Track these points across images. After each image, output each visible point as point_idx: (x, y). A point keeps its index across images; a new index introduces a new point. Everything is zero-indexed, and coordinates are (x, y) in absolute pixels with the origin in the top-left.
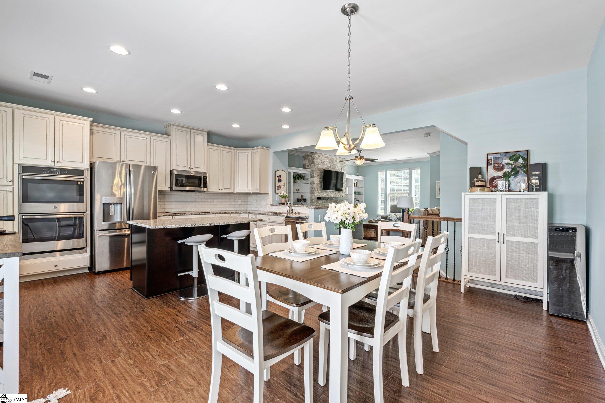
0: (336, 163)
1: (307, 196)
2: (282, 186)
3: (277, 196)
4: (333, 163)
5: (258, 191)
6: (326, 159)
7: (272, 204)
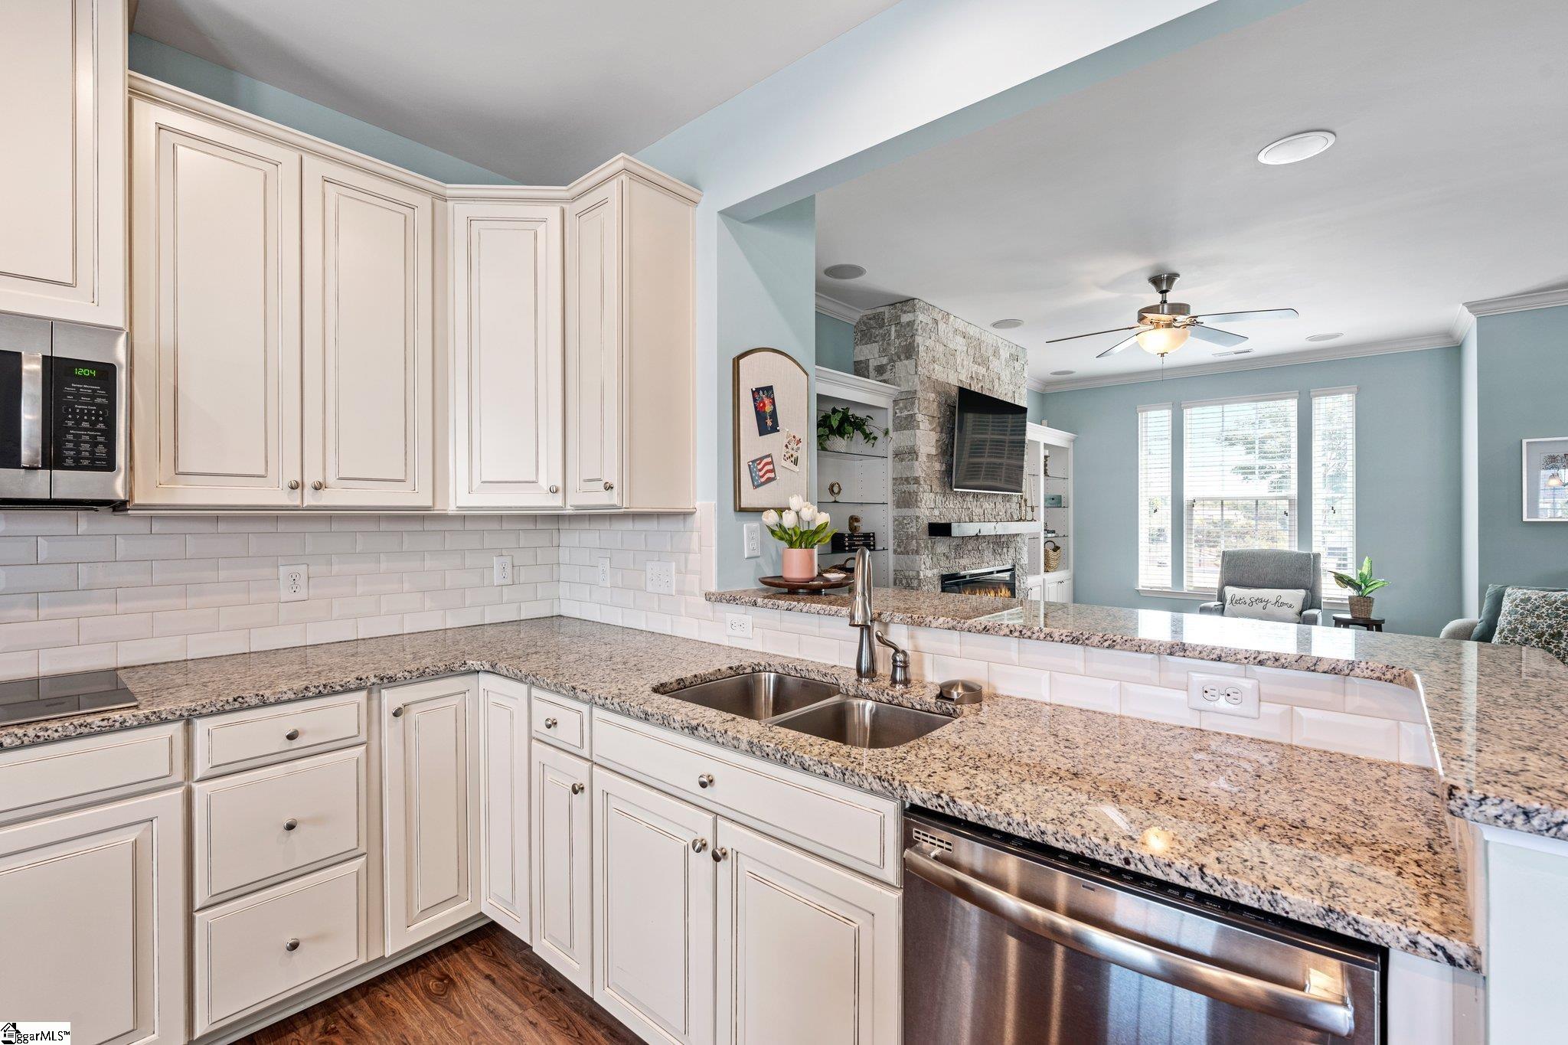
0: (995, 364)
1: (881, 521)
2: (780, 463)
3: (749, 527)
4: (984, 362)
5: (612, 499)
6: (960, 339)
7: (713, 588)
